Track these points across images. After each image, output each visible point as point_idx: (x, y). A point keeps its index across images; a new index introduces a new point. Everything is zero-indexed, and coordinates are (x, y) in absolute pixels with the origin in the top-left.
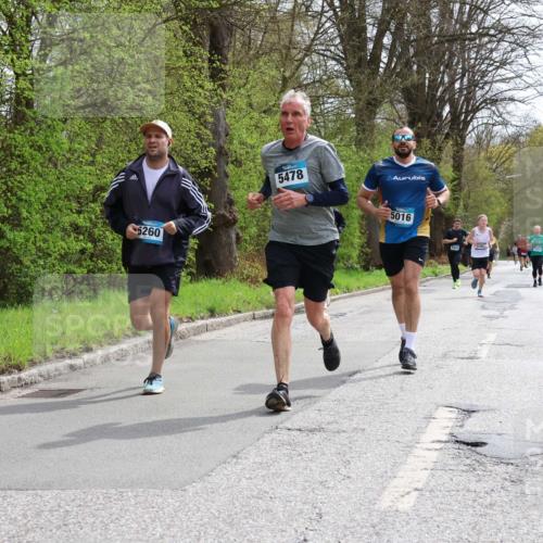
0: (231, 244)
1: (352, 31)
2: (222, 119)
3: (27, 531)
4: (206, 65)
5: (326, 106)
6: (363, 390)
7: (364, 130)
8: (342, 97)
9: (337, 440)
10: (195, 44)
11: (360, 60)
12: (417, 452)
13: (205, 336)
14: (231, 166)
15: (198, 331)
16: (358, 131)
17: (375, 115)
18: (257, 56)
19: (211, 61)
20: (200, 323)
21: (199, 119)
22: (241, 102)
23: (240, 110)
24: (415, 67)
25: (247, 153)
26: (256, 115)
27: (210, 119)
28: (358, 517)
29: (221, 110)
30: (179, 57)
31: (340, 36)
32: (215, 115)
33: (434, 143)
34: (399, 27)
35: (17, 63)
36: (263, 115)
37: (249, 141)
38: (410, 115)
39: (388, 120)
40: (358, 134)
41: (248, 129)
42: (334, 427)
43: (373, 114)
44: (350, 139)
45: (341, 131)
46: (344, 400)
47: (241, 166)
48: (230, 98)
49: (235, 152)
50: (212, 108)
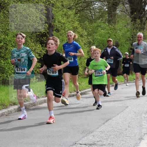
2: (51, 12)
5: (95, 5)
6: (112, 127)
7: (111, 16)
8: (102, 2)
14: (55, 32)
16: (109, 16)
17: (116, 9)
22: (59, 4)
23: (58, 8)
25: (62, 26)
26: (65, 10)
27: (46, 12)
29: (50, 7)
32: (47, 10)
33: (141, 21)
36: (68, 10)
37: (63, 21)
38: (131, 9)
39: (121, 11)
40: (109, 18)
41: (62, 16)
42: (100, 143)
43: (115, 9)
44: (106, 20)
45: (102, 16)
46: (104, 131)
47: (59, 32)
48: (54, 3)
49: (56, 26)
50: (46, 7)
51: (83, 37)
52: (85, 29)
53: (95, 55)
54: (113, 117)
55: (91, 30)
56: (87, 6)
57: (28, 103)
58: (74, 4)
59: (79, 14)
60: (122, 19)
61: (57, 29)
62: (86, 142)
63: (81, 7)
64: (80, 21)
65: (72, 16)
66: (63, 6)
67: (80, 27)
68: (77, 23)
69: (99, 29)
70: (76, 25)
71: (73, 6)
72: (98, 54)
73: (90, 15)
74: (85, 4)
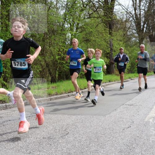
0: (113, 68)
1: (138, 24)
3: (75, 123)
4: (108, 32)
5: (133, 39)
8: (136, 38)
9: (136, 107)
10: (106, 28)
11: (140, 30)
12: (153, 110)
13: (108, 86)
14: (113, 52)
15: (107, 85)
17: (143, 41)
18: (118, 30)
19: (109, 31)
20: (107, 83)
21: (107, 42)
22: (115, 39)
23: (115, 41)
24: (151, 31)
25: (117, 49)
26: (118, 41)
27: (109, 43)
28: (141, 122)
30: (103, 31)
31: (136, 25)
32: (110, 42)
34: (148, 23)
35: (72, 33)
36: (120, 41)
37: (117, 47)
42: (135, 104)
44: (138, 46)
45: (136, 44)
46: (137, 99)
48: (113, 38)
49: (114, 49)
50: (110, 40)
52: (128, 51)
55: (131, 51)
59: (125, 44)
62: (129, 104)
63: (126, 40)
65: (122, 44)
69: (135, 50)
71: (122, 40)
72: (99, 54)
73: (130, 44)
74: (128, 39)
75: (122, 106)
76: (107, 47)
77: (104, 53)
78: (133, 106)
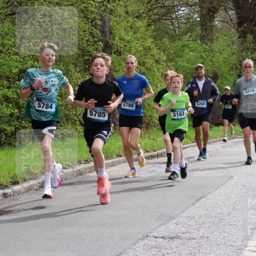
2: (107, 23)
5: (180, 12)
6: (207, 210)
7: (206, 30)
8: (191, 6)
9: (189, 245)
12: (245, 253)
16: (202, 30)
17: (214, 18)
21: (91, 22)
22: (121, 11)
23: (120, 16)
25: (125, 46)
26: (131, 19)
27: (99, 23)
29: (107, 16)
32: (102, 19)
36: (136, 19)
37: (126, 38)
38: (238, 18)
39: (222, 22)
40: (202, 32)
41: (125, 29)
42: (187, 236)
43: (212, 18)
44: (197, 36)
45: (190, 30)
46: (194, 217)
47: (120, 55)
48: (113, 8)
49: (117, 45)
50: (100, 15)
51: (160, 64)
52: (163, 51)
53: (174, 86)
54: (209, 193)
55: (173, 52)
56: (167, 14)
57: (71, 170)
58: (146, 11)
59: (153, 27)
60: (223, 34)
61: (117, 51)
62: (165, 234)
63: (157, 14)
64: (155, 38)
65: (143, 29)
66: (127, 13)
67: (155, 47)
68: (151, 40)
69: (187, 50)
70: (148, 45)
71: (143, 13)
72: (178, 83)
73: (172, 27)
74: (163, 10)
75: (141, 244)
76: (91, 39)
77: (81, 60)
78: (180, 241)
